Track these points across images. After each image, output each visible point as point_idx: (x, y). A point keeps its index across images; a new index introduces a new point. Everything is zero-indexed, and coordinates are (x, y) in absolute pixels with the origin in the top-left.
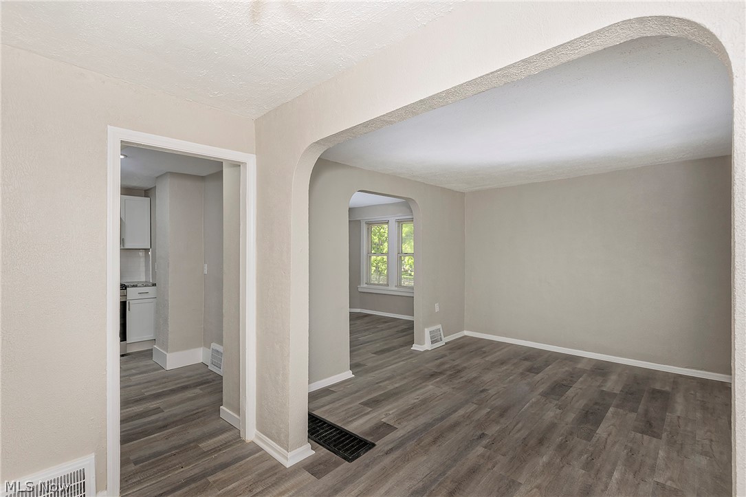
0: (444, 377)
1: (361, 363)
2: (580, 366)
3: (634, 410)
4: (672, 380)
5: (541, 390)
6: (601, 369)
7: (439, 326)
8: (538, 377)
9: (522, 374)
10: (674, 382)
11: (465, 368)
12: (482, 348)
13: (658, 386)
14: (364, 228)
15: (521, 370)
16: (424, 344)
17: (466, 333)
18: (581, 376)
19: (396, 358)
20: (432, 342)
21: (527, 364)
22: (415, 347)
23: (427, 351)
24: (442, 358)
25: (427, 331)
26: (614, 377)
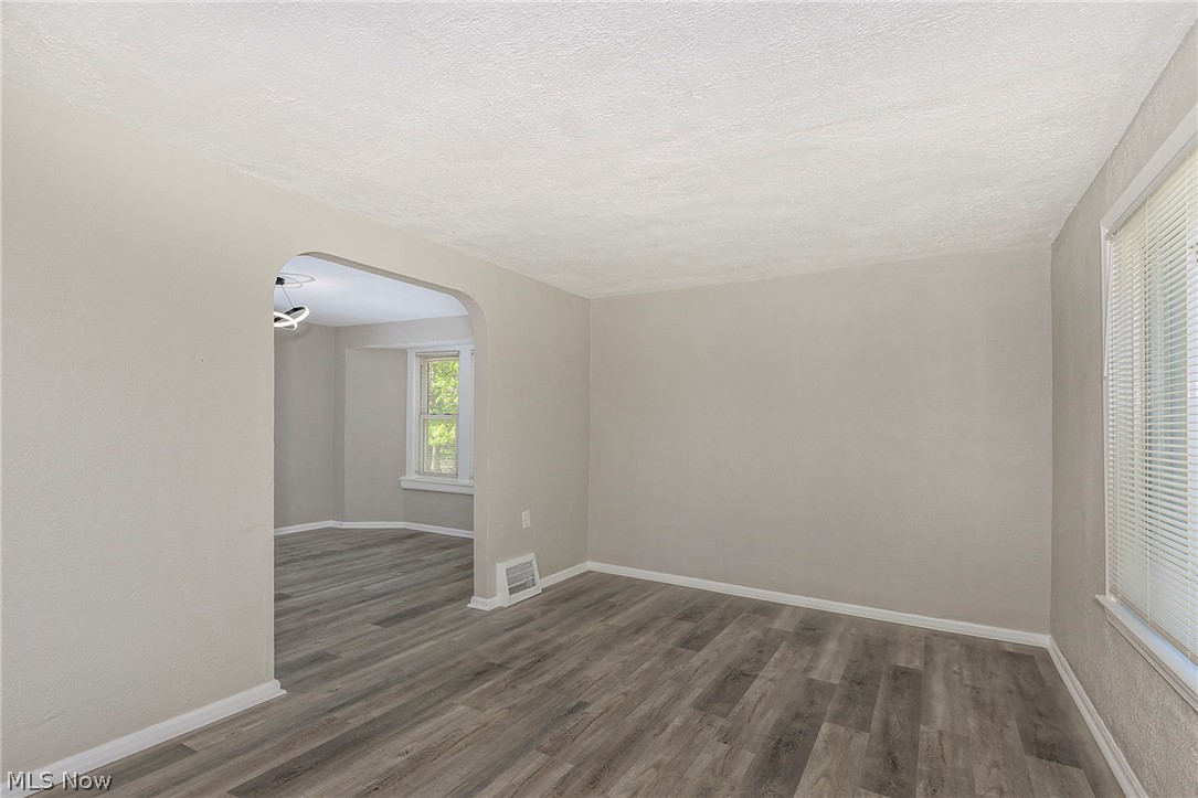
0: (506, 674)
1: (330, 652)
2: (777, 624)
3: (863, 726)
4: (922, 644)
5: (696, 693)
6: (813, 629)
7: (531, 557)
8: (697, 659)
9: (670, 652)
10: (926, 647)
11: (560, 648)
12: (611, 596)
13: (902, 660)
14: (414, 365)
15: (669, 645)
16: (494, 596)
17: (590, 565)
18: (776, 648)
19: (421, 633)
20: (512, 591)
21: (685, 627)
22: (477, 603)
23: (501, 609)
24: (522, 624)
25: (501, 569)
26: (831, 646)
